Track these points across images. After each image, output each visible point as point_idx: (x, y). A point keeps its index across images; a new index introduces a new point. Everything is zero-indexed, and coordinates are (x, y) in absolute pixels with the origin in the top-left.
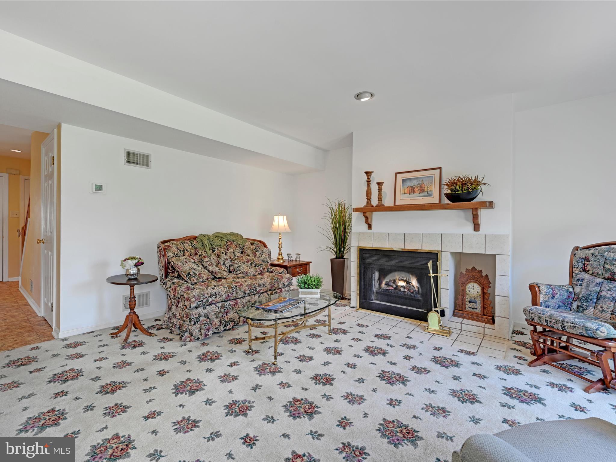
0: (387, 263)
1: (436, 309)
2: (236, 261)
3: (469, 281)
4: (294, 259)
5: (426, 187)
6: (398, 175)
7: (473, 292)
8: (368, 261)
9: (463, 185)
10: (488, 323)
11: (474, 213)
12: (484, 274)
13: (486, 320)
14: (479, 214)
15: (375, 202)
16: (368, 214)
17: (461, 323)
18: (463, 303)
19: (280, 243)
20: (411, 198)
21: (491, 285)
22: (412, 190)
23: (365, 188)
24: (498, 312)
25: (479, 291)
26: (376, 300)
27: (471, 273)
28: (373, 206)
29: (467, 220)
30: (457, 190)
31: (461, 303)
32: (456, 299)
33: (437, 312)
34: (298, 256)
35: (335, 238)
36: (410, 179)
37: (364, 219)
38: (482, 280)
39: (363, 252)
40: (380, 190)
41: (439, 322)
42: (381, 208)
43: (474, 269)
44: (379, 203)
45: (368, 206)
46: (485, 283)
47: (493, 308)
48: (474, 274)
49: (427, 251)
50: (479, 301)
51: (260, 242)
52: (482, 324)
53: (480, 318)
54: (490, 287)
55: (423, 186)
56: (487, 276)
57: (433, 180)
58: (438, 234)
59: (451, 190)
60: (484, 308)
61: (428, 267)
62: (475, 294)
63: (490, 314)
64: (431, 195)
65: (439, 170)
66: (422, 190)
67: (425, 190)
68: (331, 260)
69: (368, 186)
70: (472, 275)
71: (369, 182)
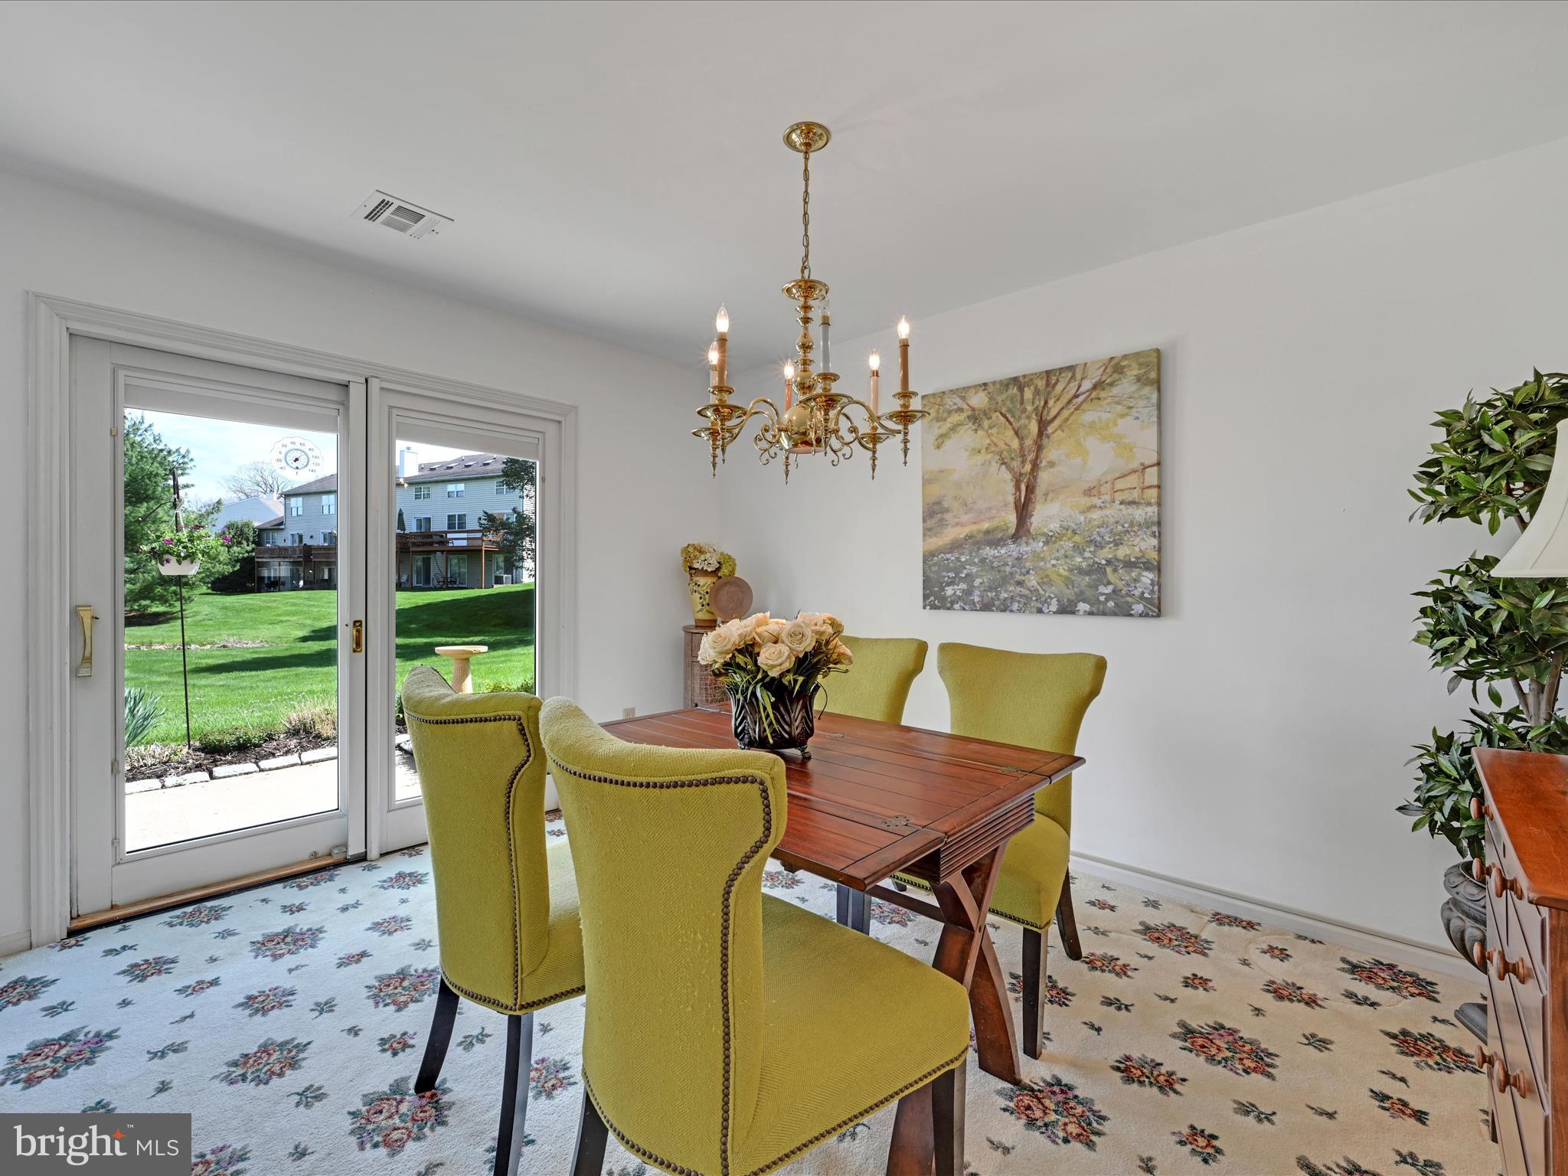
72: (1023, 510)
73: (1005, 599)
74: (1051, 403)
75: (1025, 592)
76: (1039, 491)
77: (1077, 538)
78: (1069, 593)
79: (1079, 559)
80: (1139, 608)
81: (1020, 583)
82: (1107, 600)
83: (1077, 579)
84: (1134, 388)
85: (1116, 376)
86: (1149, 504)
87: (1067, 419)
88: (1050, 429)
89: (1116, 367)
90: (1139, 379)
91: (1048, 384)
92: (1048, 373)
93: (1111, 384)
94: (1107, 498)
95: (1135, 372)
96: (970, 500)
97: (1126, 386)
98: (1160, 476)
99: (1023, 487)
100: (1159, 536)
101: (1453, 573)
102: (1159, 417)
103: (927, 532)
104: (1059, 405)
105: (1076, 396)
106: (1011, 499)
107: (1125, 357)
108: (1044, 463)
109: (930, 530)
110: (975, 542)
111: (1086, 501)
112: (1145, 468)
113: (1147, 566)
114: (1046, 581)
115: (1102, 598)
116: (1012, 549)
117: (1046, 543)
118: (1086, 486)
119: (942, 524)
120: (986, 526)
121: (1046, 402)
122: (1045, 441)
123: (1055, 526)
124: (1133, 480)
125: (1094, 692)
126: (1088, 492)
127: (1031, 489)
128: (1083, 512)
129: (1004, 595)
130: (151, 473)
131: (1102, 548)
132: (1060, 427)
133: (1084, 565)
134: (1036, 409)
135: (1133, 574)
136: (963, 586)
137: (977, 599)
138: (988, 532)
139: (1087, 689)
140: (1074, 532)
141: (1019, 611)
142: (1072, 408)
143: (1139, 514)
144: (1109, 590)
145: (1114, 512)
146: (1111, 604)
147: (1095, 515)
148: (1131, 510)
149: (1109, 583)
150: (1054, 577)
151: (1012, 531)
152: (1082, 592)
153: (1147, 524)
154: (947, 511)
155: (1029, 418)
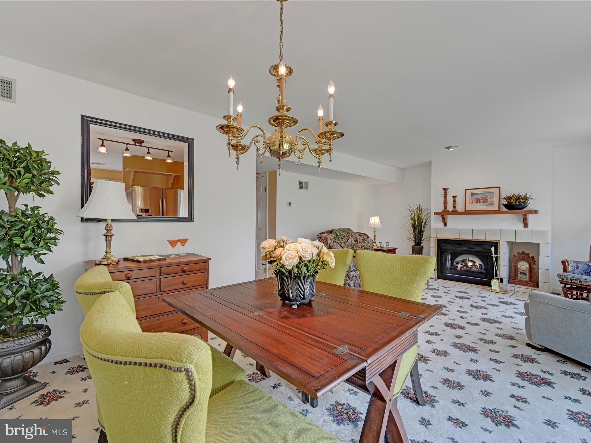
0: (458, 249)
1: (497, 278)
2: (355, 247)
3: (520, 260)
4: (385, 246)
5: (489, 199)
6: (467, 191)
7: (523, 268)
8: (444, 247)
9: (516, 200)
10: (533, 287)
11: (524, 217)
12: (531, 256)
13: (532, 285)
14: (528, 218)
15: (450, 208)
16: (445, 217)
17: (515, 287)
18: (515, 275)
19: (375, 235)
20: (478, 206)
21: (535, 263)
22: (478, 201)
23: (443, 199)
24: (541, 278)
25: (527, 267)
26: (449, 273)
27: (521, 255)
28: (449, 211)
29: (519, 221)
30: (512, 203)
31: (514, 275)
32: (510, 272)
33: (498, 279)
34: (387, 244)
35: (414, 232)
36: (477, 194)
37: (441, 219)
38: (529, 260)
39: (440, 242)
40: (454, 201)
41: (499, 286)
42: (455, 212)
43: (523, 252)
44: (453, 209)
45: (445, 211)
46: (531, 261)
47: (538, 277)
48: (523, 256)
49: (489, 241)
50: (527, 272)
51: (364, 234)
52: (531, 288)
53: (528, 284)
54: (535, 264)
55: (487, 198)
56: (533, 257)
57: (494, 195)
58: (498, 230)
59: (508, 202)
60: (531, 277)
61: (491, 251)
62: (524, 269)
63: (535, 282)
64: (493, 204)
65: (498, 188)
66: (486, 201)
67: (488, 201)
68: (412, 247)
69: (445, 198)
70: (522, 256)
71: (445, 195)
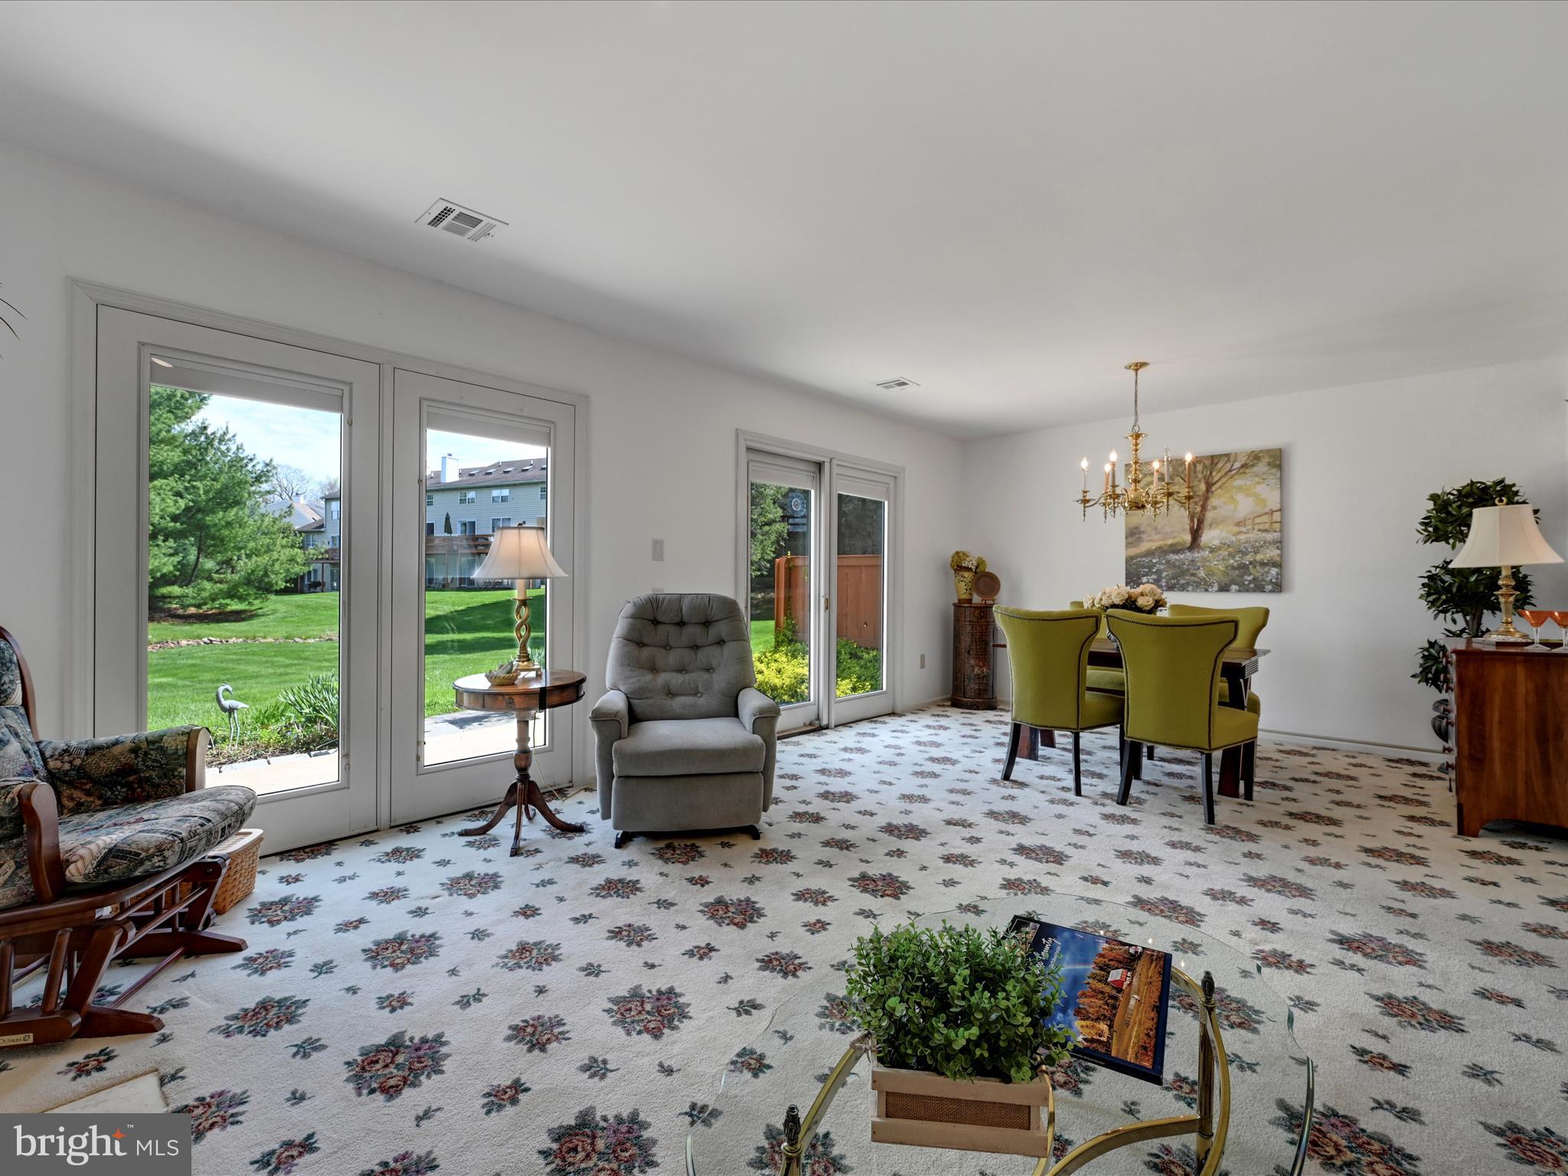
72: (1196, 534)
73: (1183, 584)
74: (1214, 474)
75: (1196, 579)
76: (1206, 523)
77: (1230, 549)
78: (1225, 580)
79: (1232, 561)
80: (1269, 587)
81: (1193, 575)
82: (1249, 584)
83: (1231, 573)
84: (1266, 468)
85: (1255, 461)
86: (1275, 531)
87: (1225, 483)
88: (1213, 489)
89: (1255, 457)
90: (1269, 464)
91: (1212, 463)
92: (1212, 457)
93: (1253, 466)
94: (1250, 527)
95: (1267, 460)
96: (1159, 527)
97: (1261, 467)
98: (1282, 516)
99: (1196, 520)
100: (1280, 548)
101: (1436, 567)
102: (1281, 485)
103: (1128, 545)
104: (1219, 475)
105: (1230, 471)
106: (1188, 527)
107: (1261, 451)
108: (1209, 507)
109: (1131, 544)
110: (1163, 551)
111: (1236, 529)
112: (1272, 512)
113: (1275, 565)
114: (1211, 573)
115: (1246, 583)
116: (1189, 555)
117: (1211, 552)
118: (1237, 521)
119: (1139, 540)
120: (1170, 542)
121: (1211, 473)
122: (1210, 495)
123: (1216, 542)
124: (1266, 518)
125: (1264, 625)
126: (1238, 524)
127: (1201, 522)
128: (1234, 535)
129: (1182, 581)
130: (241, 481)
131: (1246, 555)
132: (1220, 487)
133: (1235, 564)
134: (1205, 476)
135: (1266, 569)
136: (1154, 577)
137: (1163, 584)
138: (1171, 545)
139: (1260, 623)
140: (1229, 546)
141: (1193, 590)
142: (1228, 477)
143: (1269, 537)
144: (1251, 578)
145: (1253, 536)
146: (1252, 586)
147: (1242, 537)
148: (1264, 534)
149: (1251, 574)
150: (1216, 571)
151: (1188, 544)
152: (1234, 579)
153: (1274, 542)
154: (1143, 532)
155: (1199, 481)
